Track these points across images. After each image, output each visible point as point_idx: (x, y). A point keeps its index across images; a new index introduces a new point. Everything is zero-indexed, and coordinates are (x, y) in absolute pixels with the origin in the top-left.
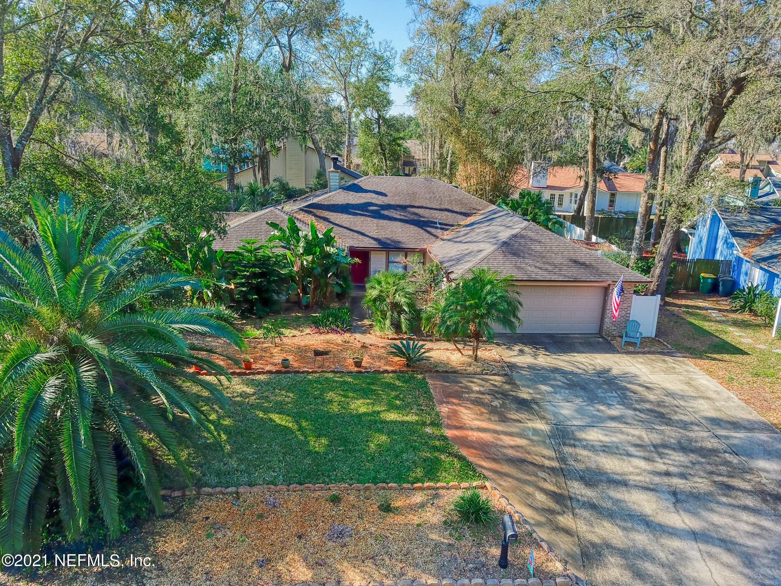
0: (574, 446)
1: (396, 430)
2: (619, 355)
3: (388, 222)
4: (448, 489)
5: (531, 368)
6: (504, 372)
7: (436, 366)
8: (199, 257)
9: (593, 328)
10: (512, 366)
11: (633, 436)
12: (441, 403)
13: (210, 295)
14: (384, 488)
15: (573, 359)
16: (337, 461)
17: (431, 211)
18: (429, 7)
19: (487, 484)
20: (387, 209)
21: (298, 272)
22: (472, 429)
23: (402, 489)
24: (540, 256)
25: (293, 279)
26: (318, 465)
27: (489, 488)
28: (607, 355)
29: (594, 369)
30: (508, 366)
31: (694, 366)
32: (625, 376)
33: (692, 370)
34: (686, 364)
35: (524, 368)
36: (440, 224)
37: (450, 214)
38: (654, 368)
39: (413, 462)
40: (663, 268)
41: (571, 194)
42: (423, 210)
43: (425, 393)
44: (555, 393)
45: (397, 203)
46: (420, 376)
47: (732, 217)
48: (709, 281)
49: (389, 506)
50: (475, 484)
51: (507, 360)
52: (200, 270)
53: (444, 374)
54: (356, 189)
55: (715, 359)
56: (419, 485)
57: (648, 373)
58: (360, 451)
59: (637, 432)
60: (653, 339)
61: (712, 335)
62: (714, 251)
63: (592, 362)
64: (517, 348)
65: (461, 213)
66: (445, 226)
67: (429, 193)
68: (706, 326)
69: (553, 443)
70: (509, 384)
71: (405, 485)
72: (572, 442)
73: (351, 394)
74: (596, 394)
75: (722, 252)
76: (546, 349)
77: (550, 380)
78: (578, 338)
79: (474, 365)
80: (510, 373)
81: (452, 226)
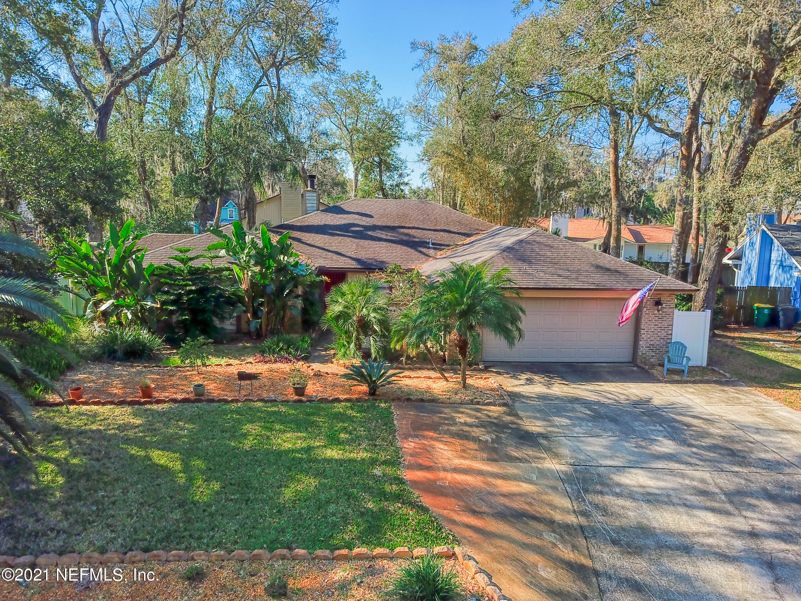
0: (601, 493)
1: (329, 472)
2: (661, 384)
3: (371, 242)
4: (391, 558)
5: (542, 397)
6: (502, 401)
7: (409, 395)
8: (122, 273)
9: (625, 355)
10: (514, 396)
11: (692, 479)
12: (406, 437)
13: (130, 316)
14: (283, 558)
15: (598, 388)
16: (222, 515)
17: (424, 231)
18: (435, 52)
19: (457, 550)
20: (370, 230)
21: (247, 291)
22: (445, 470)
23: (314, 559)
24: (551, 263)
25: (240, 300)
26: (189, 521)
27: (460, 557)
28: (644, 384)
29: (627, 400)
30: (509, 396)
31: (766, 397)
32: (672, 407)
33: (765, 400)
34: (753, 394)
35: (532, 397)
36: (433, 244)
37: (445, 235)
38: (710, 398)
39: (343, 517)
40: (708, 290)
41: (595, 246)
42: (413, 230)
43: (386, 424)
44: (575, 425)
45: (384, 224)
46: (383, 405)
47: (788, 236)
48: (766, 311)
49: (285, 586)
50: (437, 549)
51: (509, 389)
52: (122, 287)
53: (418, 403)
54: (337, 210)
55: (792, 388)
56: (344, 552)
57: (703, 404)
58: (264, 502)
59: (698, 474)
60: (704, 368)
61: (782, 364)
62: (768, 278)
63: (625, 392)
64: (524, 376)
65: (459, 234)
66: (438, 246)
67: (423, 215)
68: (771, 355)
69: (569, 490)
70: (509, 415)
71: (319, 552)
72: (599, 487)
73: (278, 427)
74: (632, 427)
75: (776, 278)
76: (563, 378)
77: (567, 411)
78: (605, 367)
79: (462, 393)
80: (510, 402)
81: (448, 246)
